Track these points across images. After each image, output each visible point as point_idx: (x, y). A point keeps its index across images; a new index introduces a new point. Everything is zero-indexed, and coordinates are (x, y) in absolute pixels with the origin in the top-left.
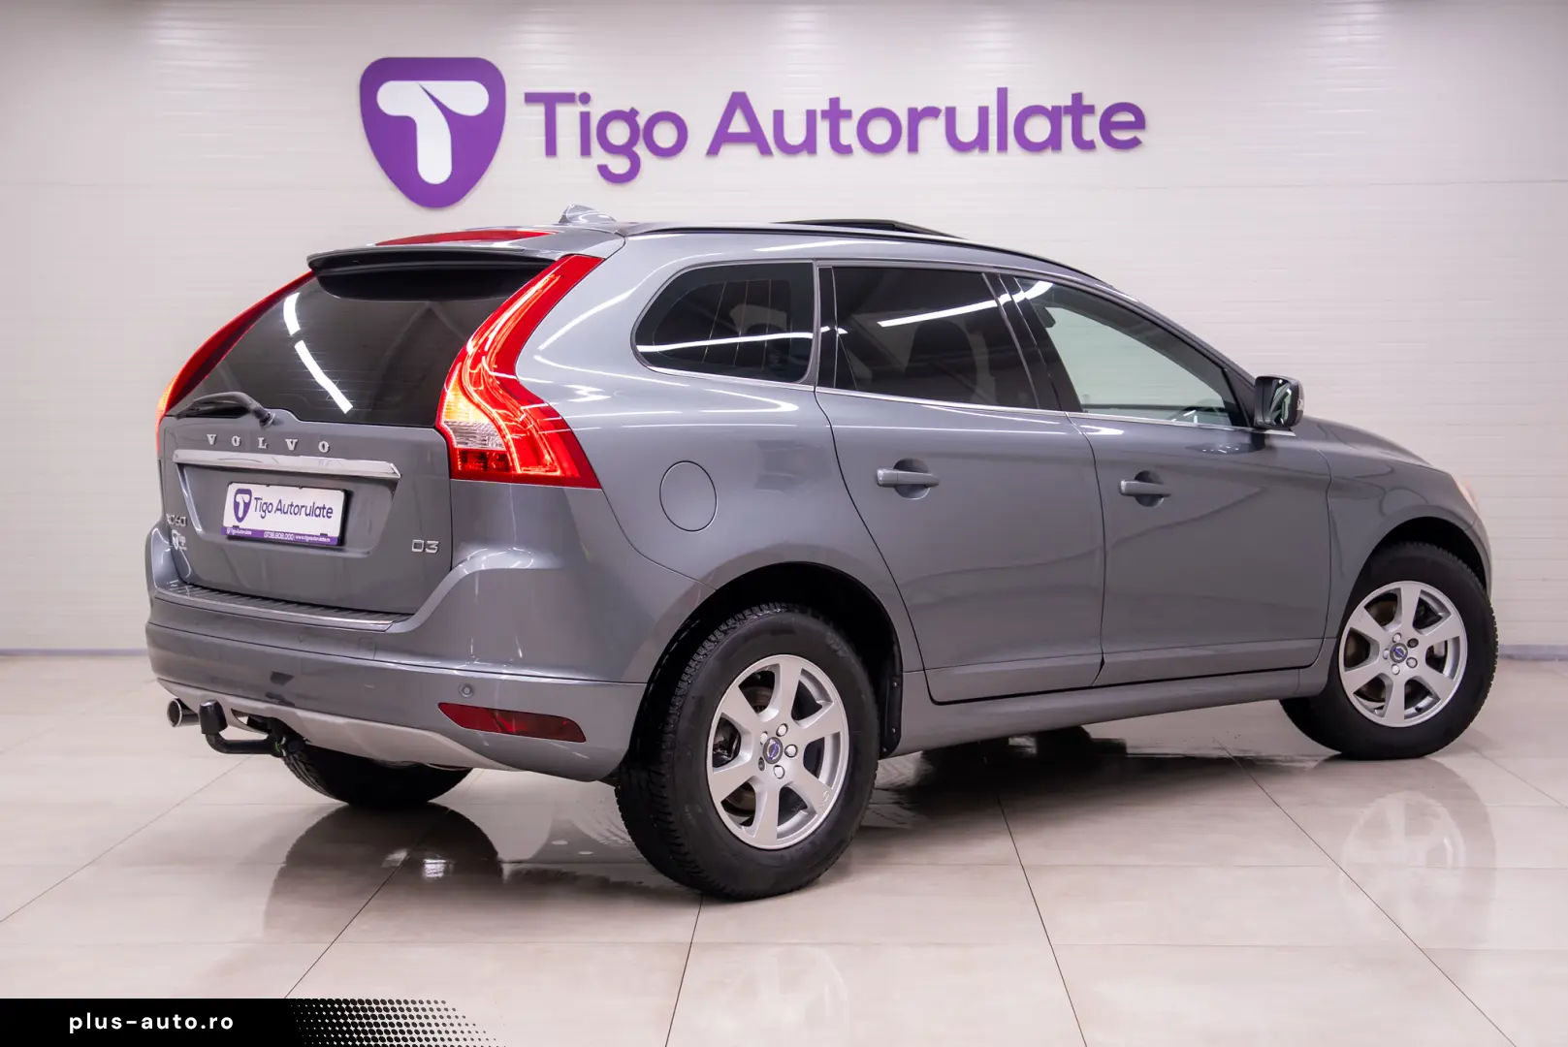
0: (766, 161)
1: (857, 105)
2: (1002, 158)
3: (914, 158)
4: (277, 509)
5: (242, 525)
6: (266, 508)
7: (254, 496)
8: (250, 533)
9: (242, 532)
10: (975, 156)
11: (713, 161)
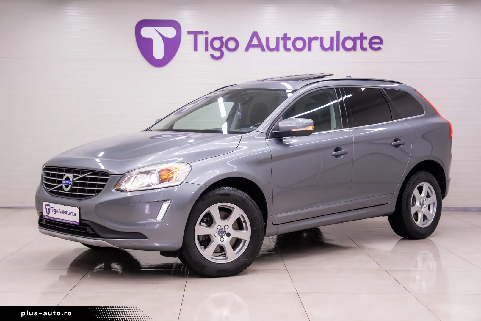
0: (264, 53)
2: (338, 53)
3: (310, 53)
10: (329, 52)
11: (247, 53)
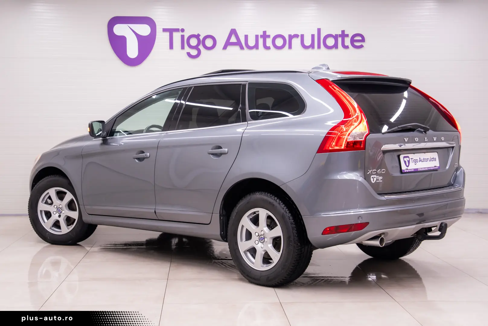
4: (420, 161)
5: (408, 168)
6: (416, 161)
7: (410, 158)
8: (413, 170)
9: (410, 170)
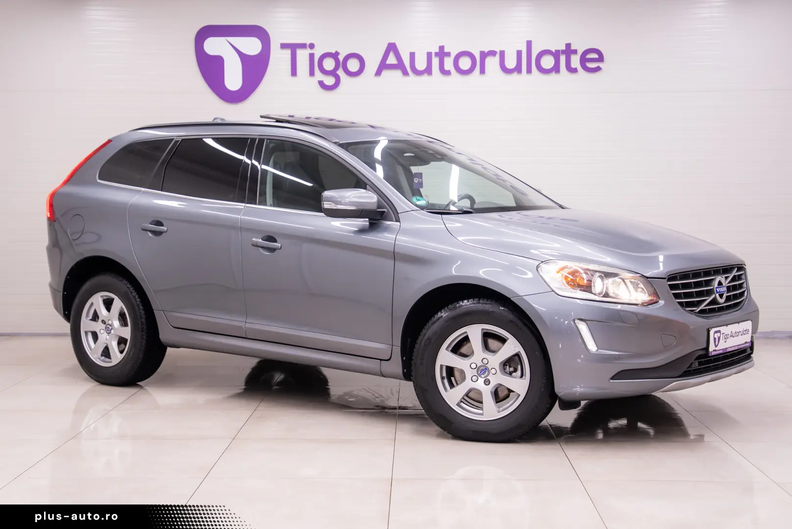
0: (406, 78)
1: (453, 49)
2: (529, 77)
3: (483, 77)
10: (515, 76)
11: (378, 79)
